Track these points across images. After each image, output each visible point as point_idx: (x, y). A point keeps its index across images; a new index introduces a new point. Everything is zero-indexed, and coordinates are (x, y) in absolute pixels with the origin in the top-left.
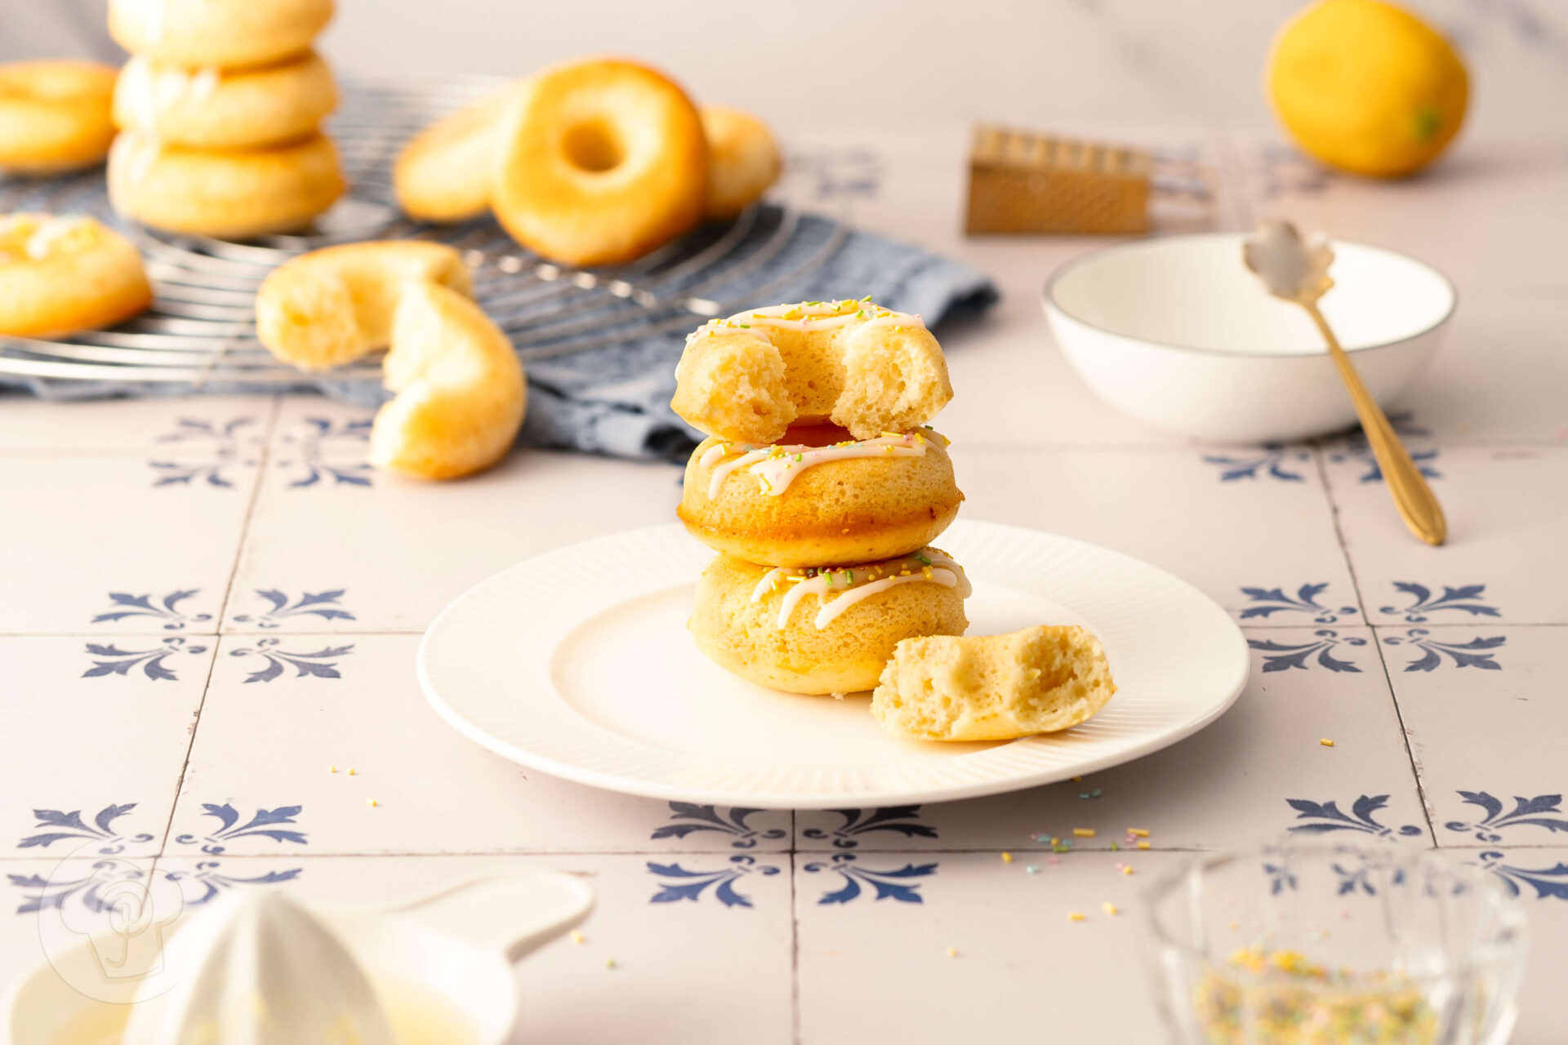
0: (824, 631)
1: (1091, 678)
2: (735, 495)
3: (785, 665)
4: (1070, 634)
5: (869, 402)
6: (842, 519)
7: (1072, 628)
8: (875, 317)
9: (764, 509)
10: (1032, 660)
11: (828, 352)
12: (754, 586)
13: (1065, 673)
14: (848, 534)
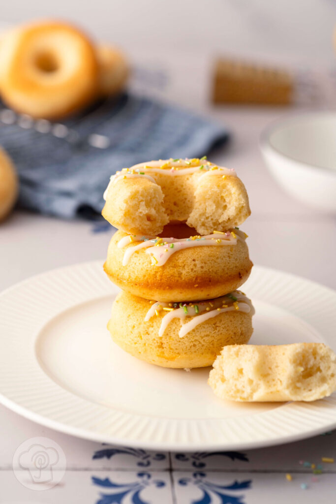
0: (183, 338)
1: (330, 372)
2: (137, 264)
3: (162, 355)
4: (318, 348)
5: (207, 215)
6: (194, 279)
7: (319, 344)
8: (211, 169)
9: (153, 273)
10: (298, 362)
11: (184, 187)
12: (146, 312)
13: (315, 369)
14: (197, 287)
